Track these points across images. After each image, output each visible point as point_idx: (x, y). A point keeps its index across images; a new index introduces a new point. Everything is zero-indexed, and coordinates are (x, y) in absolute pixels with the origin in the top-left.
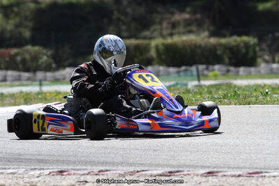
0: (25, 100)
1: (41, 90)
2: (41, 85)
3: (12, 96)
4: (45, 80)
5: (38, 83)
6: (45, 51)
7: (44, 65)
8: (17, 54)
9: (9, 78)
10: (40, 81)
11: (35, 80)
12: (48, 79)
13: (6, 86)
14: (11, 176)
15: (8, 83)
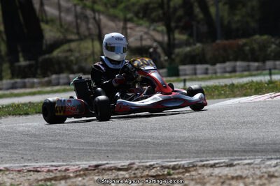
0: (256, 90)
1: (271, 79)
2: (270, 74)
3: (242, 86)
4: (275, 68)
5: (267, 72)
6: (273, 40)
7: (273, 54)
8: (245, 45)
9: (238, 69)
10: (270, 70)
11: (265, 70)
12: (278, 67)
13: (235, 76)
14: (247, 166)
15: (237, 74)
